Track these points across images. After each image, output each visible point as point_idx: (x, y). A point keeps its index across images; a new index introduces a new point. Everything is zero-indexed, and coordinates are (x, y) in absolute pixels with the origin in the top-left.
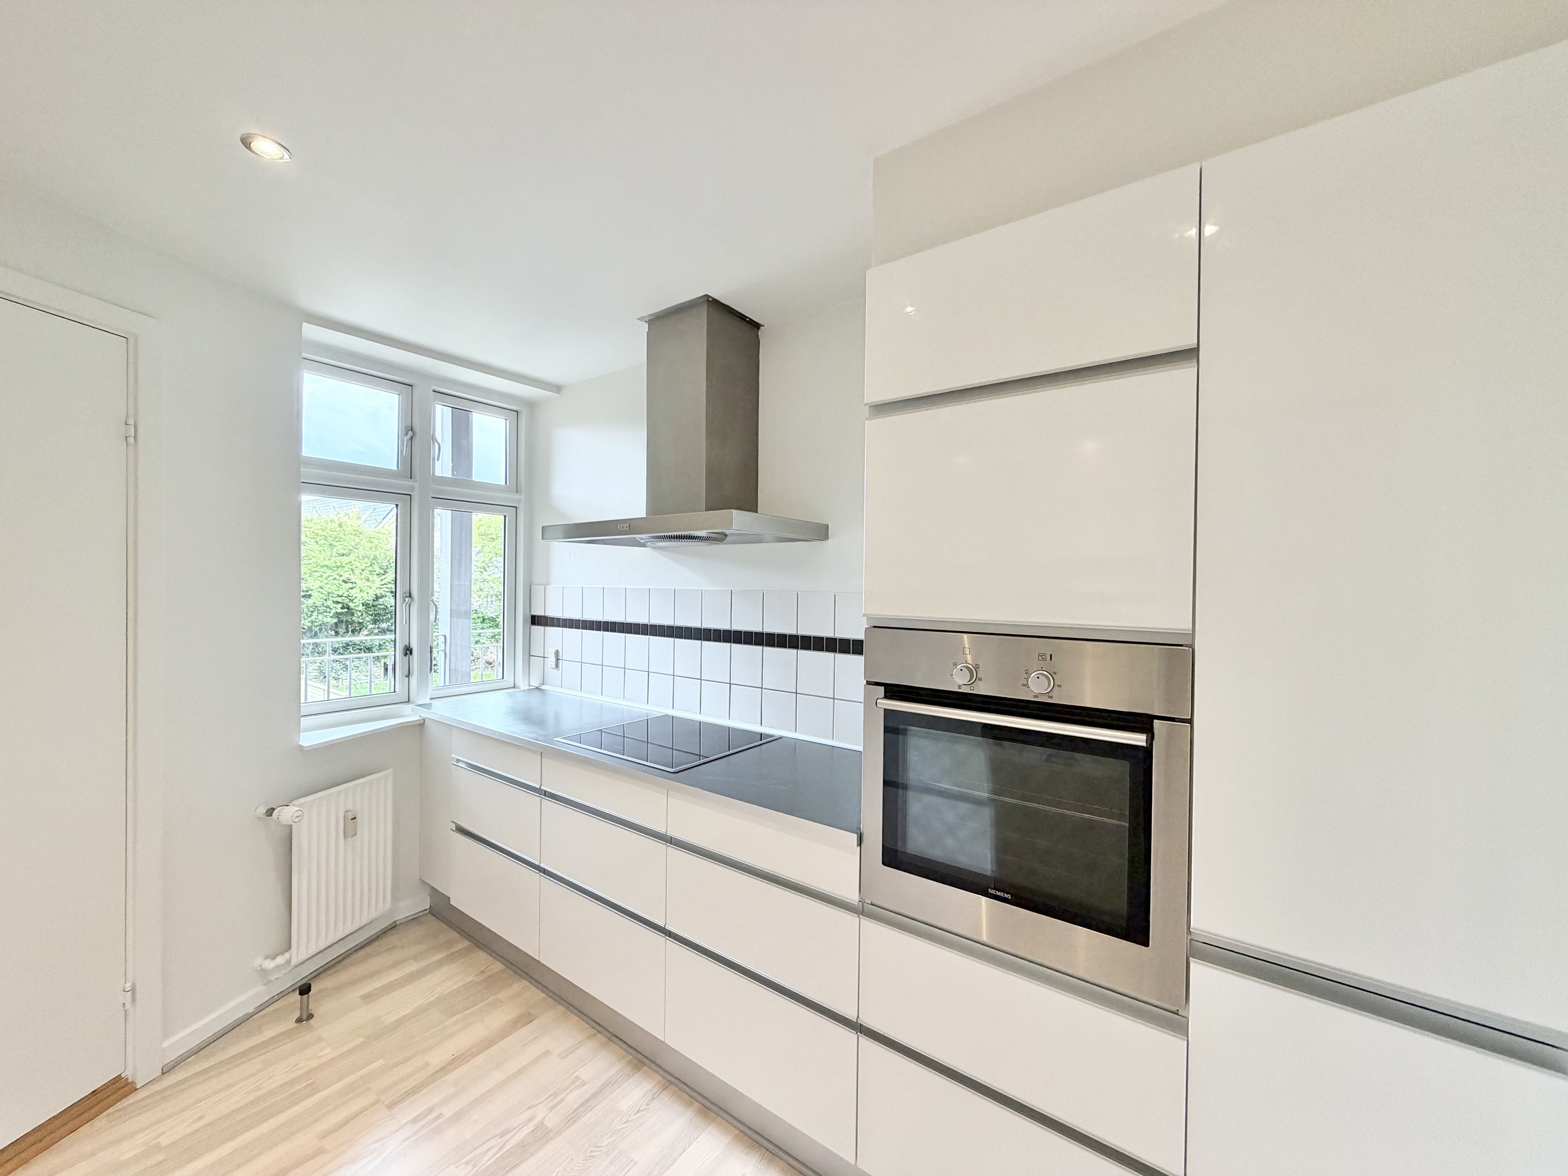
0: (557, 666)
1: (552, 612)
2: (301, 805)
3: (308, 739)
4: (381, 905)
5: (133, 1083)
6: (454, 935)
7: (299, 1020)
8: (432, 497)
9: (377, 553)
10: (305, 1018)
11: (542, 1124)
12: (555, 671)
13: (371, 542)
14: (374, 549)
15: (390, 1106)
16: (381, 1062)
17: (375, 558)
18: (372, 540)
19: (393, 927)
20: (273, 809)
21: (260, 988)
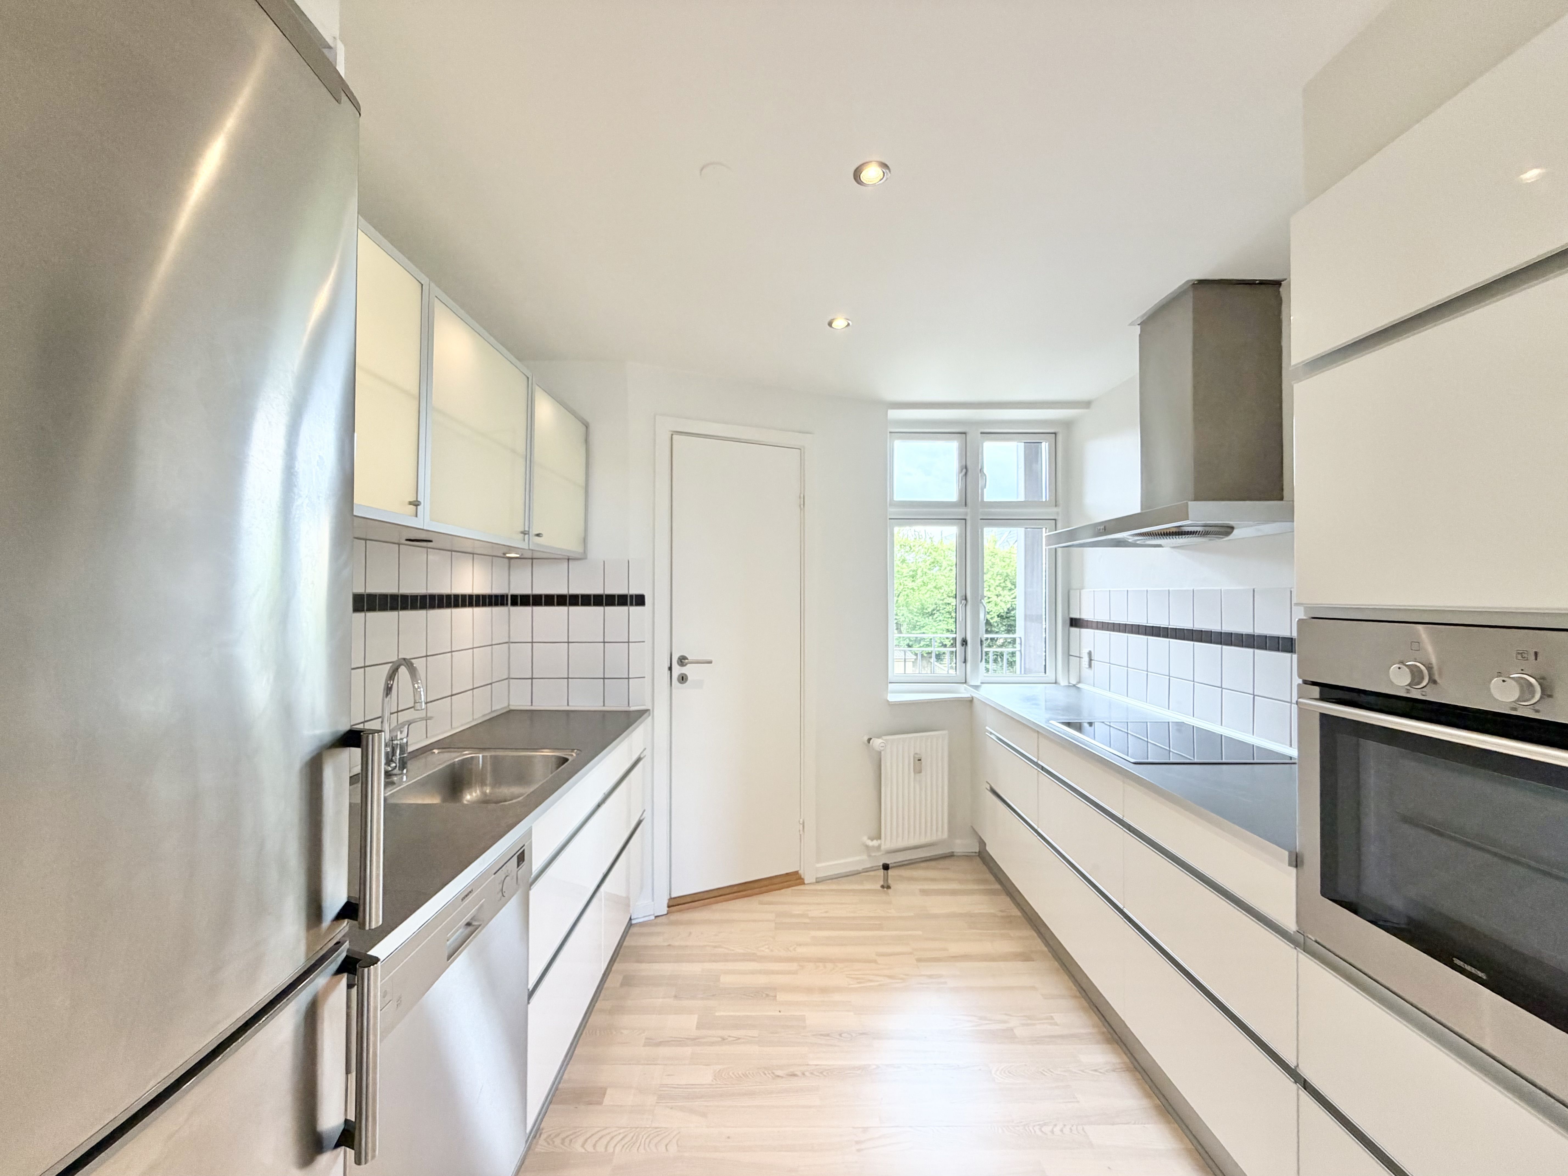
0: (1090, 666)
1: (1086, 615)
2: (885, 740)
3: (892, 698)
4: (940, 833)
5: (803, 879)
6: (992, 878)
7: (883, 887)
8: (981, 519)
9: (1009, 571)
10: (886, 887)
11: (1012, 1029)
12: (1088, 670)
13: (1004, 561)
14: (1006, 567)
15: (919, 960)
16: (920, 933)
17: (1007, 576)
18: (1004, 560)
19: (951, 856)
20: (871, 739)
21: (864, 857)
